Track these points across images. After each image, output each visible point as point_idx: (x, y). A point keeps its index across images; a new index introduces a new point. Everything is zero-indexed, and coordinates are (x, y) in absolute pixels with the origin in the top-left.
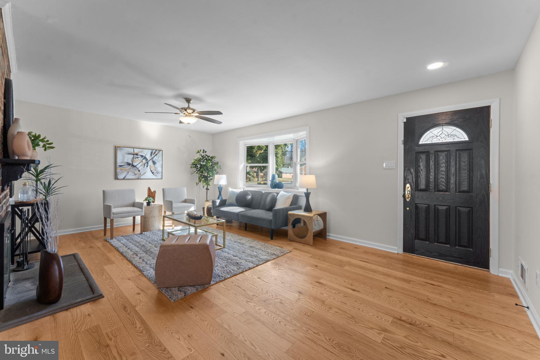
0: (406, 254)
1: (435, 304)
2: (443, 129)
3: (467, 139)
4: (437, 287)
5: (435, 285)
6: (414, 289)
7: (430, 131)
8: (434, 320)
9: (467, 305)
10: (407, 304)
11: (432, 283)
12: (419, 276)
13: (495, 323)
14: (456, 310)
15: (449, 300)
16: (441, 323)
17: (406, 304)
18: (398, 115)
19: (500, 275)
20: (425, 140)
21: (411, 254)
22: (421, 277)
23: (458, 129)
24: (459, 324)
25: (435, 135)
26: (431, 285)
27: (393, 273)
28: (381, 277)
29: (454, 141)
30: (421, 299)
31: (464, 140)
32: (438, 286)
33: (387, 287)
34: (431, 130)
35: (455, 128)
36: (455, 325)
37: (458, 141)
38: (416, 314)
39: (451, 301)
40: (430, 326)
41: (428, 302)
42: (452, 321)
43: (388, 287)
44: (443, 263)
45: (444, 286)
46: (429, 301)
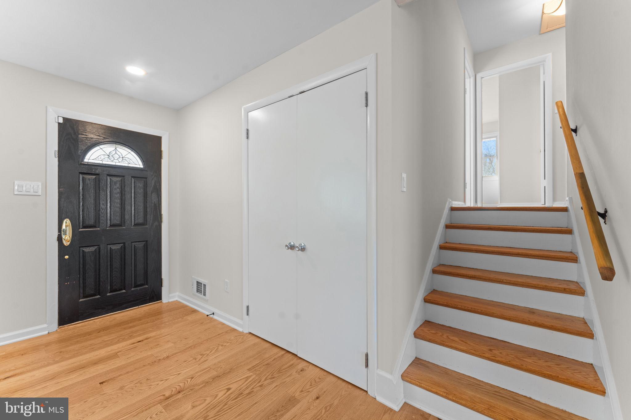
0: (65, 327)
1: (168, 357)
2: (116, 149)
3: (142, 166)
4: (146, 341)
5: (142, 340)
6: (132, 360)
7: (100, 146)
8: (187, 370)
9: (186, 339)
10: (149, 379)
11: (139, 340)
12: (116, 343)
13: (212, 337)
14: (185, 348)
15: (170, 345)
16: (193, 368)
17: (147, 379)
18: (46, 107)
19: (170, 300)
20: (92, 157)
21: (72, 324)
22: (119, 342)
23: (132, 153)
24: (202, 358)
25: (106, 154)
26: (140, 343)
27: (83, 361)
28: (74, 376)
29: (129, 166)
30: (153, 362)
31: (138, 166)
32: (146, 339)
33: (101, 381)
34: (102, 146)
35: (130, 151)
36: (201, 360)
37: (133, 167)
38: (169, 379)
39: (173, 344)
40: (192, 378)
41: (160, 360)
42: (195, 359)
43: (104, 380)
44: (119, 314)
45: (151, 336)
46: (159, 358)
